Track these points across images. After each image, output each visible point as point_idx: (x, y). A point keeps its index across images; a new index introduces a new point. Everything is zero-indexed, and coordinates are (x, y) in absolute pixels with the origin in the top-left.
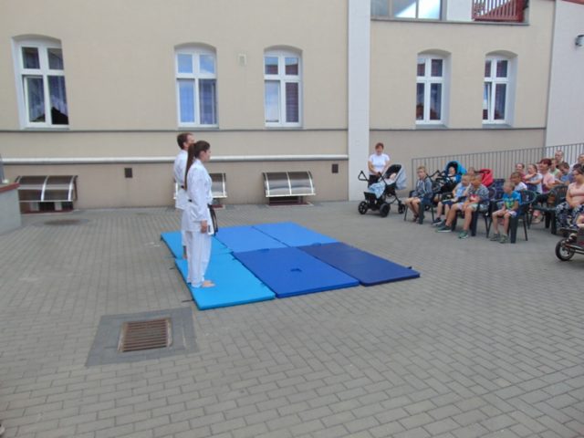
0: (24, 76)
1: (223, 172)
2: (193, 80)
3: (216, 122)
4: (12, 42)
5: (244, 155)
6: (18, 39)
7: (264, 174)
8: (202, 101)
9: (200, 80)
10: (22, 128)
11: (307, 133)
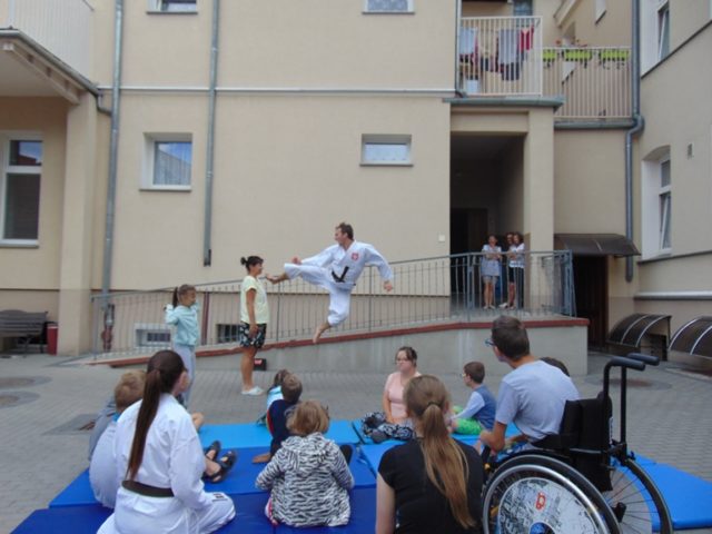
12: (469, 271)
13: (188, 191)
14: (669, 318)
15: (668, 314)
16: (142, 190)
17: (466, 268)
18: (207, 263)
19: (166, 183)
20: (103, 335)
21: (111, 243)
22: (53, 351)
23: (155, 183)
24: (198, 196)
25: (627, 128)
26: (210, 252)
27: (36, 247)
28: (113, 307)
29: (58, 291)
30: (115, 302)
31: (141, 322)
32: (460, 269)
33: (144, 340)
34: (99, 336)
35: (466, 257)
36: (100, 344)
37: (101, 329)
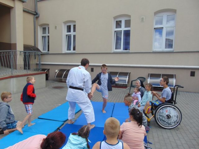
0: (67, 35)
1: (129, 72)
2: (122, 31)
3: (129, 50)
4: (63, 24)
5: (140, 64)
6: (65, 23)
7: (149, 74)
8: (124, 40)
9: (124, 31)
10: (63, 53)
11: (175, 54)
12: (12, 57)
14: (49, 69)
15: (48, 68)
17: (10, 55)
25: (35, 15)
32: (8, 56)
35: (10, 52)
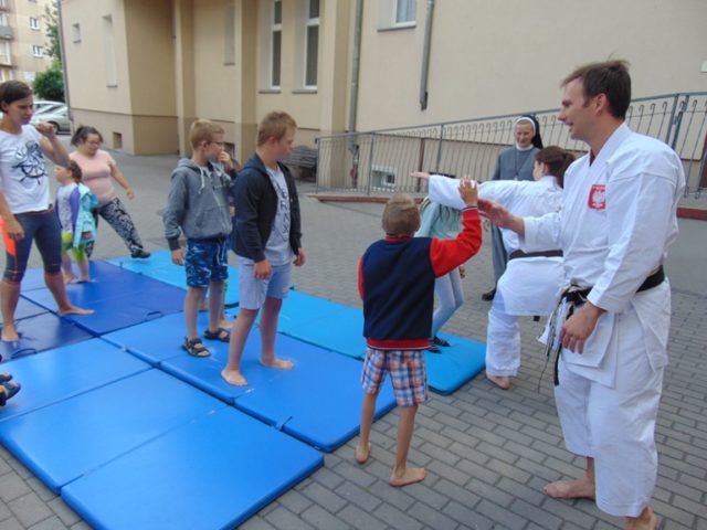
13: (414, 27)
16: (380, 31)
18: (424, 107)
19: (407, 20)
20: (352, 172)
21: (357, 87)
22: (314, 181)
23: (398, 21)
24: (420, 33)
26: (426, 94)
27: (315, 92)
28: (358, 147)
29: (319, 130)
30: (358, 143)
31: (380, 164)
33: (385, 183)
34: (348, 173)
36: (349, 180)
37: (349, 167)
